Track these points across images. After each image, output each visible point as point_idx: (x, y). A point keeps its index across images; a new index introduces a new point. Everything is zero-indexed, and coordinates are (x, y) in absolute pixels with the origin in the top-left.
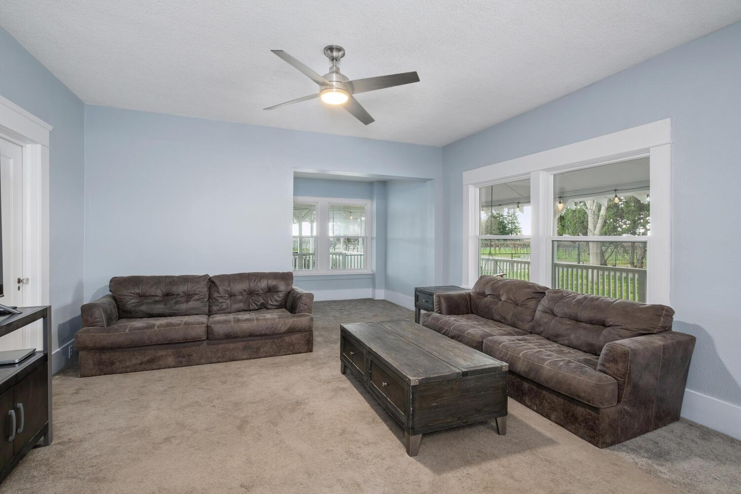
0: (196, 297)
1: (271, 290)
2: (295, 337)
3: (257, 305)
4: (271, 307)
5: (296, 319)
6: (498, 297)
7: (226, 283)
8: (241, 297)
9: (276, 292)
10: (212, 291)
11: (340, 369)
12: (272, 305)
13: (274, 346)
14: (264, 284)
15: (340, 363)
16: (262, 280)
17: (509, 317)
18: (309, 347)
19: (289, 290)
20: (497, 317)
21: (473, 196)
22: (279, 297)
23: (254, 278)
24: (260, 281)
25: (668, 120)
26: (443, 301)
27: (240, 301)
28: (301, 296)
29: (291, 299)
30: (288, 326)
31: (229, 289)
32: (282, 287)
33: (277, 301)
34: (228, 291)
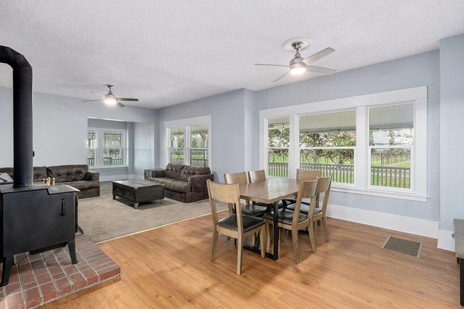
0: (41, 176)
1: (78, 172)
2: (92, 190)
3: (71, 179)
4: (78, 180)
5: (92, 183)
6: (172, 170)
7: (56, 170)
8: (64, 176)
9: (80, 173)
10: (49, 174)
11: (112, 198)
12: (79, 179)
13: (82, 194)
14: (74, 170)
15: (112, 195)
16: (74, 168)
17: (175, 176)
18: (98, 194)
19: (87, 172)
20: (171, 177)
21: (168, 131)
22: (82, 175)
23: (69, 167)
24: (73, 168)
25: (210, 116)
26: (154, 173)
27: (64, 178)
28: (94, 174)
29: (89, 176)
30: (89, 185)
31: (57, 172)
32: (84, 171)
33: (81, 177)
34: (57, 173)
